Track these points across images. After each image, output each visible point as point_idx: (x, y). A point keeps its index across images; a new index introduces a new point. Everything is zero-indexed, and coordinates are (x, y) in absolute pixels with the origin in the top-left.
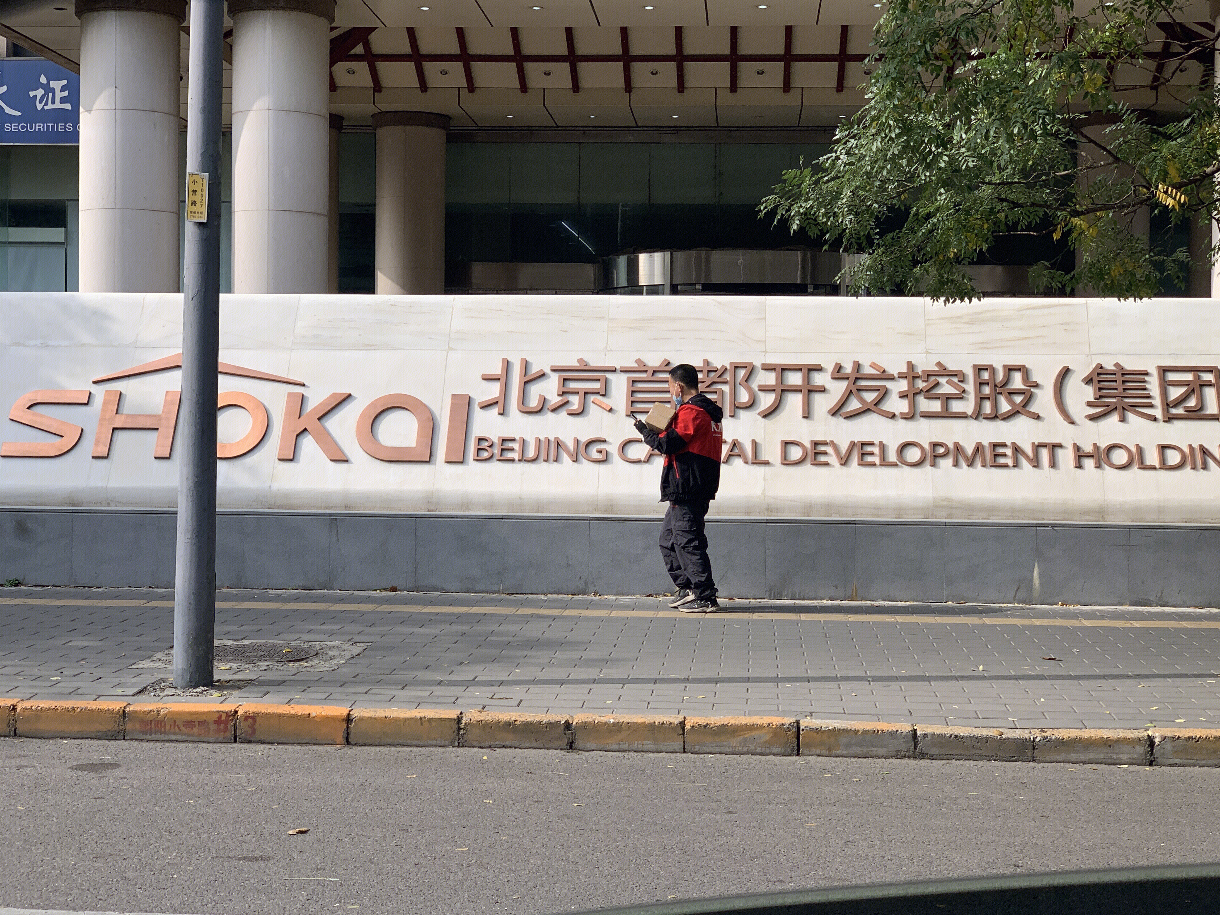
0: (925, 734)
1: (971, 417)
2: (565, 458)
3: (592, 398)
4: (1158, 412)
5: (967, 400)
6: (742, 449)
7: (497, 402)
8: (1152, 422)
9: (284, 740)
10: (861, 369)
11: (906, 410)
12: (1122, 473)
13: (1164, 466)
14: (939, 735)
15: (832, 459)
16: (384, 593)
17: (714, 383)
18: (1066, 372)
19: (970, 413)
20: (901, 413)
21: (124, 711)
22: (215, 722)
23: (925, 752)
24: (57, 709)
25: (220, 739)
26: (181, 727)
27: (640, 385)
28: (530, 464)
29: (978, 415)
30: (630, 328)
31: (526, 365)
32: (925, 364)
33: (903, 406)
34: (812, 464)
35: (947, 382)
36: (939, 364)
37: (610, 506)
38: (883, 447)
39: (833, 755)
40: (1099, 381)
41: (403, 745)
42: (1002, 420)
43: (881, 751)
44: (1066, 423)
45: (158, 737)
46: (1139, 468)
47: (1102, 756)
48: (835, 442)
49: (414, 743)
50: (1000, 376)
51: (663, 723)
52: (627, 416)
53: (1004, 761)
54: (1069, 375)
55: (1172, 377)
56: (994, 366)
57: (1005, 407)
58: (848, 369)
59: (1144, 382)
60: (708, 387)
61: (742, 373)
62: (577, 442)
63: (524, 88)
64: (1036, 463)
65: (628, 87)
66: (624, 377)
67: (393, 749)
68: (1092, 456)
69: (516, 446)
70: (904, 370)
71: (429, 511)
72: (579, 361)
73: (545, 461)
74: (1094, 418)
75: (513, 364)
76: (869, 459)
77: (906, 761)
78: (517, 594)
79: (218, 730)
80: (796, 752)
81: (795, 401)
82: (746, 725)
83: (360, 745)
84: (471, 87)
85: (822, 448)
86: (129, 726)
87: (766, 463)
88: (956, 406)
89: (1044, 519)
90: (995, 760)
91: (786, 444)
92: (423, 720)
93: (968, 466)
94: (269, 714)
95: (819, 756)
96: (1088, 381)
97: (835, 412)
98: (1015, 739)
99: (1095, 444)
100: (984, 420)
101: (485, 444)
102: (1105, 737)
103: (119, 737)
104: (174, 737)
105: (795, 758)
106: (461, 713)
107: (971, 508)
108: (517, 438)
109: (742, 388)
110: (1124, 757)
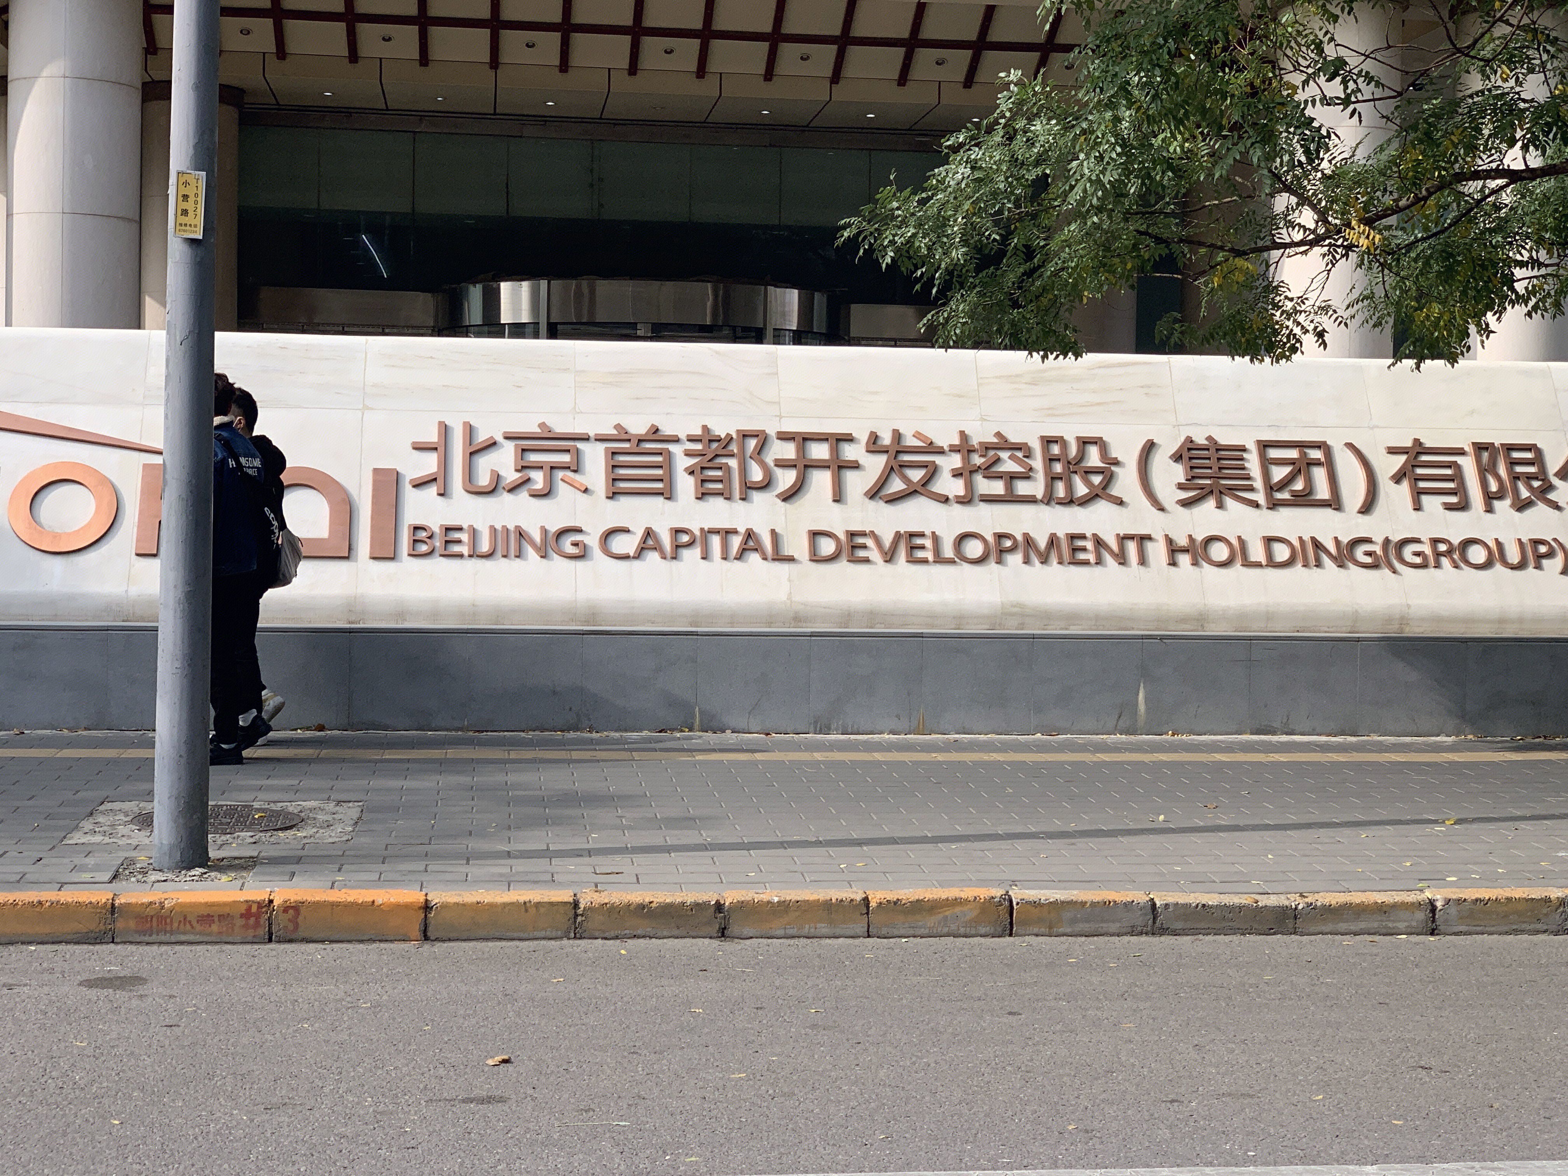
0: (1166, 905)
1: (1041, 501)
2: (530, 552)
3: (560, 474)
4: (1260, 497)
5: (1035, 480)
6: (758, 541)
7: (435, 479)
8: (1254, 509)
9: (336, 937)
10: (903, 439)
11: (961, 492)
12: (1223, 571)
13: (1272, 563)
14: (1183, 905)
15: (874, 554)
16: (309, 734)
17: (717, 456)
18: (1150, 447)
19: (1039, 496)
20: (956, 497)
21: (113, 905)
22: (242, 916)
23: (1165, 926)
24: (17, 904)
25: (250, 939)
26: (194, 923)
27: (622, 458)
28: (484, 561)
29: (1049, 499)
30: (604, 383)
31: (470, 430)
32: (981, 434)
33: (957, 487)
34: (848, 561)
35: (1010, 458)
36: (998, 434)
37: (593, 615)
38: (935, 538)
39: (1055, 934)
40: (1191, 458)
41: (500, 939)
42: (1079, 505)
43: (1113, 927)
44: (1153, 509)
45: (162, 938)
46: (1242, 565)
47: (1376, 925)
48: (876, 532)
49: (516, 935)
50: (1073, 451)
51: (842, 900)
52: (608, 498)
53: (1260, 934)
54: (1154, 450)
55: (1274, 453)
56: (1065, 438)
57: (1081, 490)
58: (886, 439)
59: (1242, 459)
60: (709, 461)
61: (752, 443)
62: (544, 531)
63: (354, 56)
64: (1122, 559)
65: (495, 63)
66: (601, 447)
67: (490, 944)
68: (1188, 551)
69: (464, 537)
70: (956, 441)
71: (350, 623)
72: (540, 426)
73: (505, 556)
74: (1186, 504)
75: (453, 429)
76: (920, 554)
77: (1144, 938)
78: (487, 731)
79: (246, 927)
80: (1008, 932)
81: (822, 480)
82: (947, 899)
83: (444, 941)
84: (281, 53)
85: (860, 540)
86: (120, 925)
87: (791, 559)
88: (1023, 488)
89: (1133, 629)
90: (1249, 934)
91: (815, 535)
92: (528, 905)
93: (1042, 563)
94: (318, 902)
95: (1037, 935)
96: (1177, 457)
97: (874, 494)
98: (1274, 907)
99: (1190, 536)
100: (1057, 506)
101: (423, 535)
102: (1380, 901)
103: (106, 940)
104: (183, 938)
105: (1008, 939)
106: (575, 895)
107: (1046, 615)
108: (465, 526)
109: (753, 462)
110: (1401, 926)
